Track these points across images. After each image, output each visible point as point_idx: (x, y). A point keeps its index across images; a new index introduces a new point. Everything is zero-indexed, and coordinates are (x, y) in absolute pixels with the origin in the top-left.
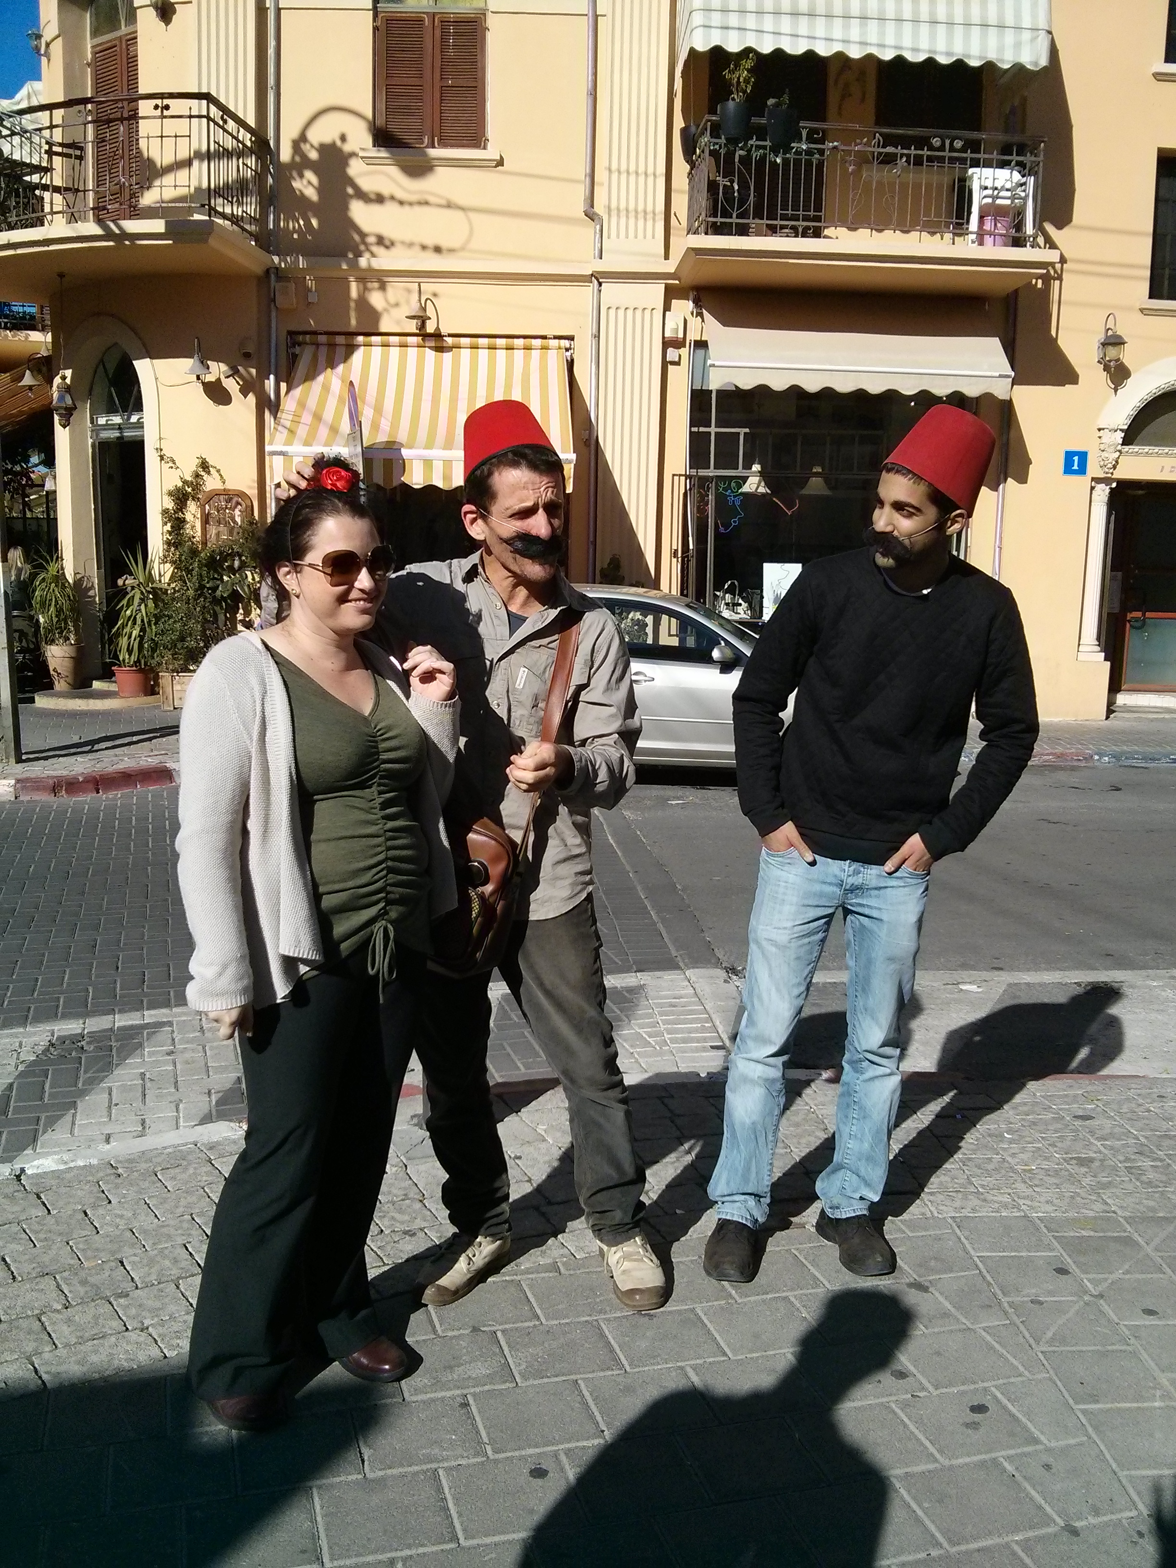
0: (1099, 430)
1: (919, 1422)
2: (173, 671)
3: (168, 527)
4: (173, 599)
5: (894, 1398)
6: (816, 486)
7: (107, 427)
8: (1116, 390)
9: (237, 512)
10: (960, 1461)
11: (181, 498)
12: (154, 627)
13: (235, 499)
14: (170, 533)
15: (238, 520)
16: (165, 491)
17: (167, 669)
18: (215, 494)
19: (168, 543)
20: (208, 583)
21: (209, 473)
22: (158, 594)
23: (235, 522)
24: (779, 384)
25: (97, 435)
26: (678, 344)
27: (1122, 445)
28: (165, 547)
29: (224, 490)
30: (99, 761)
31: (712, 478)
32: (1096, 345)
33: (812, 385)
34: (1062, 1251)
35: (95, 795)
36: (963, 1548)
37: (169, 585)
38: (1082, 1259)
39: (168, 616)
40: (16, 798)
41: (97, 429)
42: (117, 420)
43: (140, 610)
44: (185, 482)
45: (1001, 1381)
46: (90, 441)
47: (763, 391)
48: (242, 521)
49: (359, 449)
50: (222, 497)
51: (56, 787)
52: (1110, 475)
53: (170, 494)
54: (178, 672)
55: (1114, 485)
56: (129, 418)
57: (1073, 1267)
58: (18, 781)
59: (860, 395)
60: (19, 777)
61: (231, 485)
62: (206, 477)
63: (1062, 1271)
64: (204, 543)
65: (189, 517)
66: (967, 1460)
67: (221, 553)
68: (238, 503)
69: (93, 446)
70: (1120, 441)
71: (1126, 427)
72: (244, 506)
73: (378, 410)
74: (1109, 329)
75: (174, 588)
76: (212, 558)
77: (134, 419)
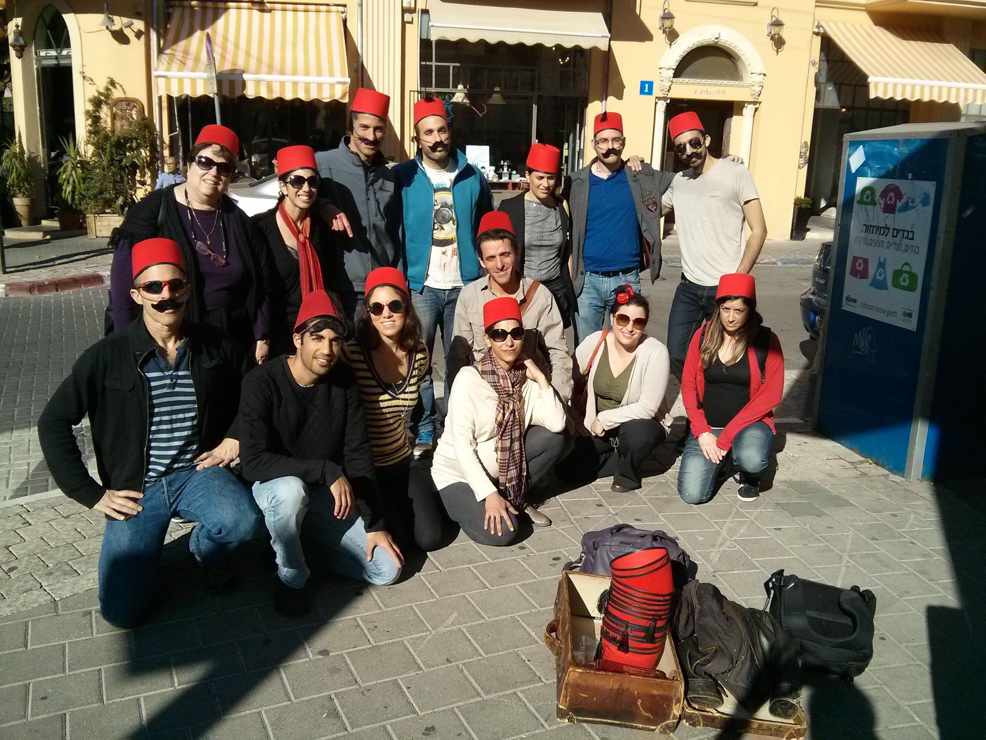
0: (660, 68)
1: (530, 565)
2: (95, 213)
3: (90, 122)
4: (94, 168)
5: (519, 557)
6: (496, 99)
7: (47, 57)
8: (671, 45)
9: (134, 112)
10: (547, 578)
11: (97, 103)
12: (82, 186)
13: (132, 104)
14: (90, 125)
15: (135, 117)
16: (87, 99)
17: (91, 212)
18: (121, 100)
19: (90, 132)
20: (116, 157)
21: (115, 87)
22: (84, 164)
23: (133, 118)
24: (472, 38)
25: (40, 62)
26: (412, 11)
27: (673, 77)
28: (88, 134)
29: (126, 98)
30: (56, 271)
31: (434, 93)
32: (658, 18)
33: (492, 39)
34: (601, 498)
35: (55, 293)
36: (546, 608)
37: (91, 158)
38: (610, 500)
39: (91, 178)
40: (6, 296)
41: (39, 59)
42: (53, 53)
43: (72, 175)
44: (100, 93)
45: (567, 548)
46: (35, 66)
47: (463, 42)
48: (137, 117)
49: (214, 75)
50: (124, 103)
51: (32, 288)
52: (666, 96)
53: (90, 101)
54: (98, 214)
55: (668, 101)
56: (61, 52)
57: (605, 503)
58: (7, 285)
59: (521, 46)
60: (8, 282)
61: (130, 95)
62: (113, 90)
63: (601, 505)
64: (113, 131)
65: (102, 115)
66: (550, 577)
67: (124, 138)
68: (135, 107)
69: (37, 69)
70: (672, 75)
71: (675, 67)
72: (138, 107)
73: (224, 48)
74: (666, 9)
75: (94, 161)
76: (118, 141)
77: (64, 53)
